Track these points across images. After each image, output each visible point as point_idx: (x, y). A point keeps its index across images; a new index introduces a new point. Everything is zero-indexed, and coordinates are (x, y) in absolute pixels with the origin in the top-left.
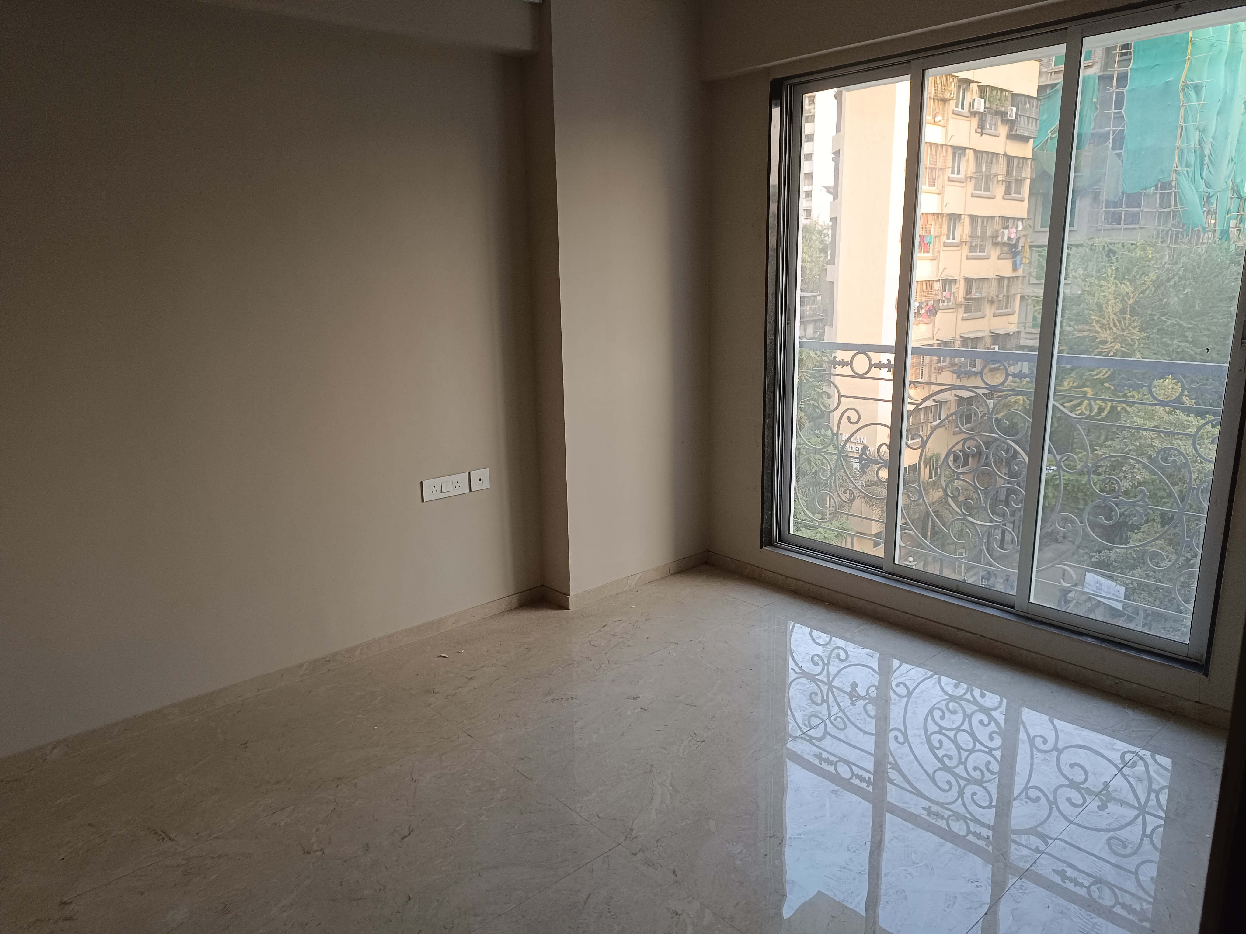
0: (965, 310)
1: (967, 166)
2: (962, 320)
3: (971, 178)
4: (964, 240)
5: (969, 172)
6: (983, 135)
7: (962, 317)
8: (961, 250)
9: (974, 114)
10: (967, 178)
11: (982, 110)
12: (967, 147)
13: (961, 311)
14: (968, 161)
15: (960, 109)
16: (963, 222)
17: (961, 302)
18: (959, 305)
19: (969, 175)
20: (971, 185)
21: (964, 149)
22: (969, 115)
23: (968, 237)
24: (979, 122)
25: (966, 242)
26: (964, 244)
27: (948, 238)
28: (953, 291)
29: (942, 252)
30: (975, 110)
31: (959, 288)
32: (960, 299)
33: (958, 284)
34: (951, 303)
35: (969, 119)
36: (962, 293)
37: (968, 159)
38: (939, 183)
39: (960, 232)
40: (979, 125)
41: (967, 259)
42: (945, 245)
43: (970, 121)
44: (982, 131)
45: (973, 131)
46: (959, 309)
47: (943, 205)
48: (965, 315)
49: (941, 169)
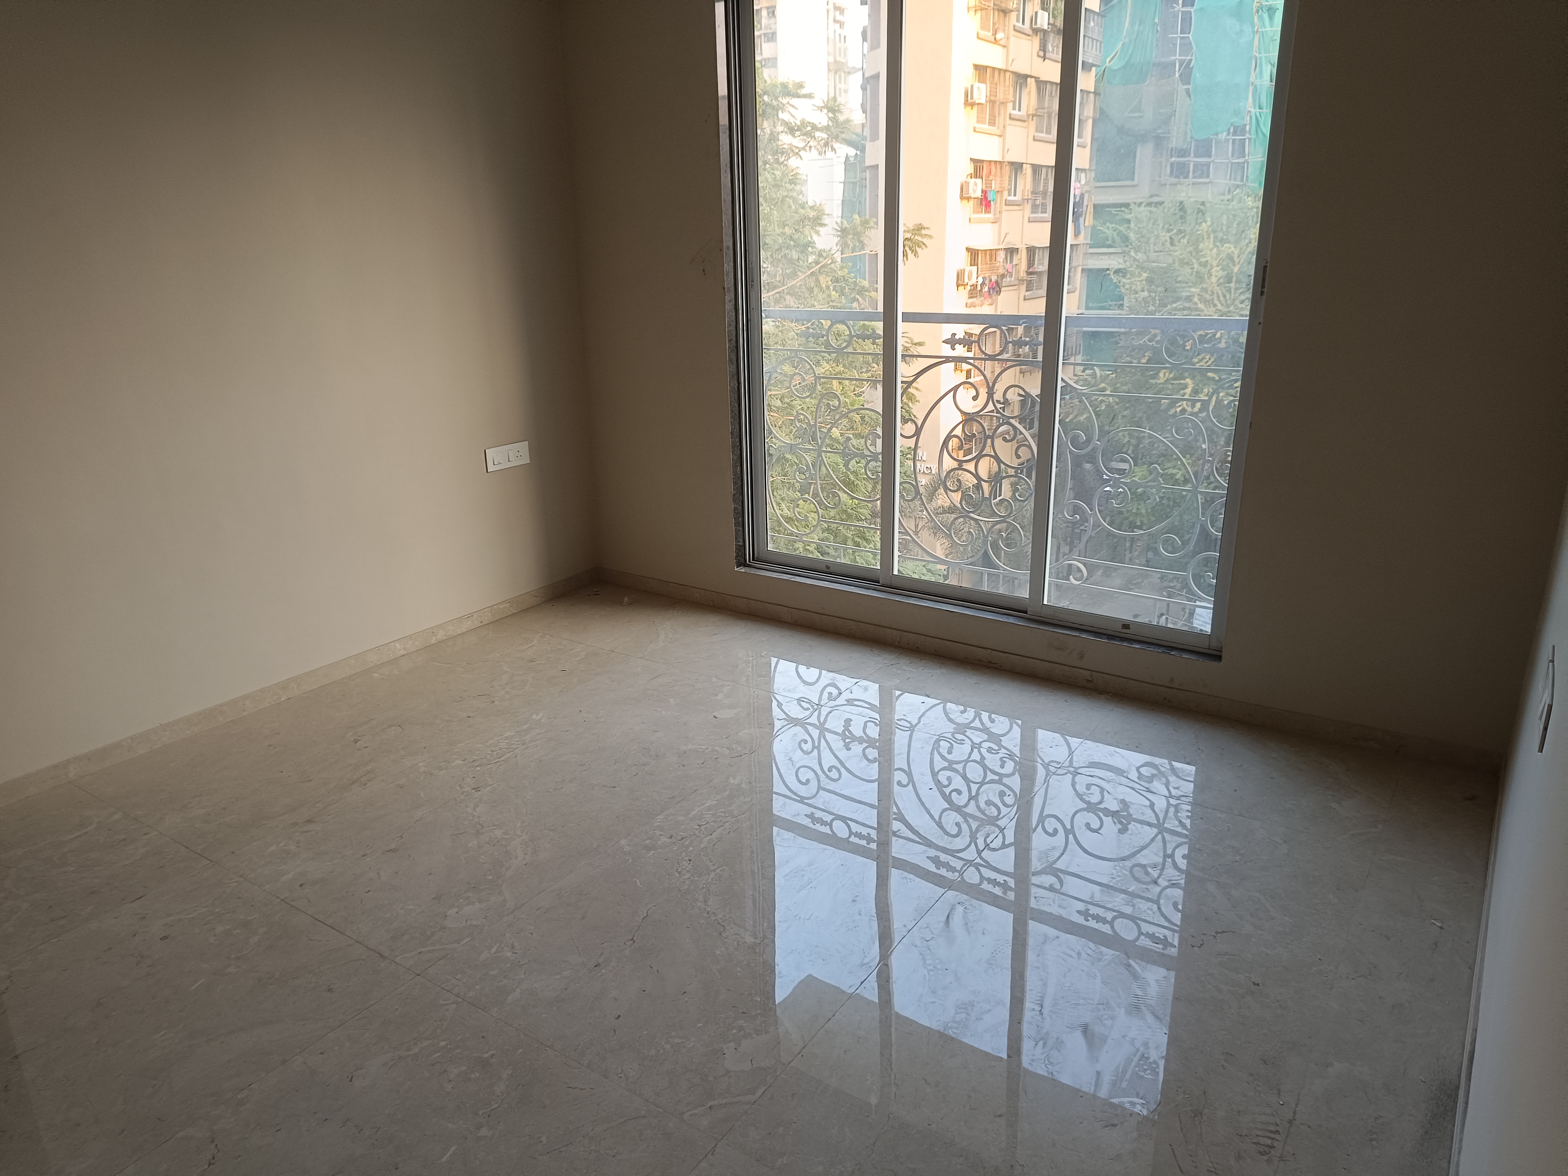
0: (1027, 288)
1: (1029, 100)
2: (1024, 299)
3: (1033, 116)
4: (1026, 197)
5: (1031, 109)
6: (1046, 60)
7: (1025, 296)
8: (1023, 210)
9: (1036, 31)
10: (1028, 116)
11: (1046, 27)
12: (1029, 73)
13: (1023, 287)
14: (1029, 93)
15: (1020, 25)
16: (1025, 174)
17: (1023, 277)
18: (1021, 281)
19: (1031, 112)
20: (1032, 125)
21: (1026, 77)
22: (1030, 32)
23: (1030, 194)
24: (1040, 43)
25: (1028, 200)
26: (1026, 202)
27: (1009, 195)
28: (1014, 263)
29: (1004, 213)
30: (1038, 26)
31: (1021, 259)
32: (1023, 274)
33: (1019, 253)
34: (1013, 279)
35: (1030, 38)
36: (1024, 266)
37: (1030, 91)
38: (1000, 120)
39: (1022, 188)
40: (1040, 46)
41: (1029, 221)
42: (1008, 203)
43: (1032, 40)
44: (1045, 54)
45: (1035, 54)
46: (1021, 286)
47: (1005, 150)
48: (1027, 293)
49: (1002, 103)
